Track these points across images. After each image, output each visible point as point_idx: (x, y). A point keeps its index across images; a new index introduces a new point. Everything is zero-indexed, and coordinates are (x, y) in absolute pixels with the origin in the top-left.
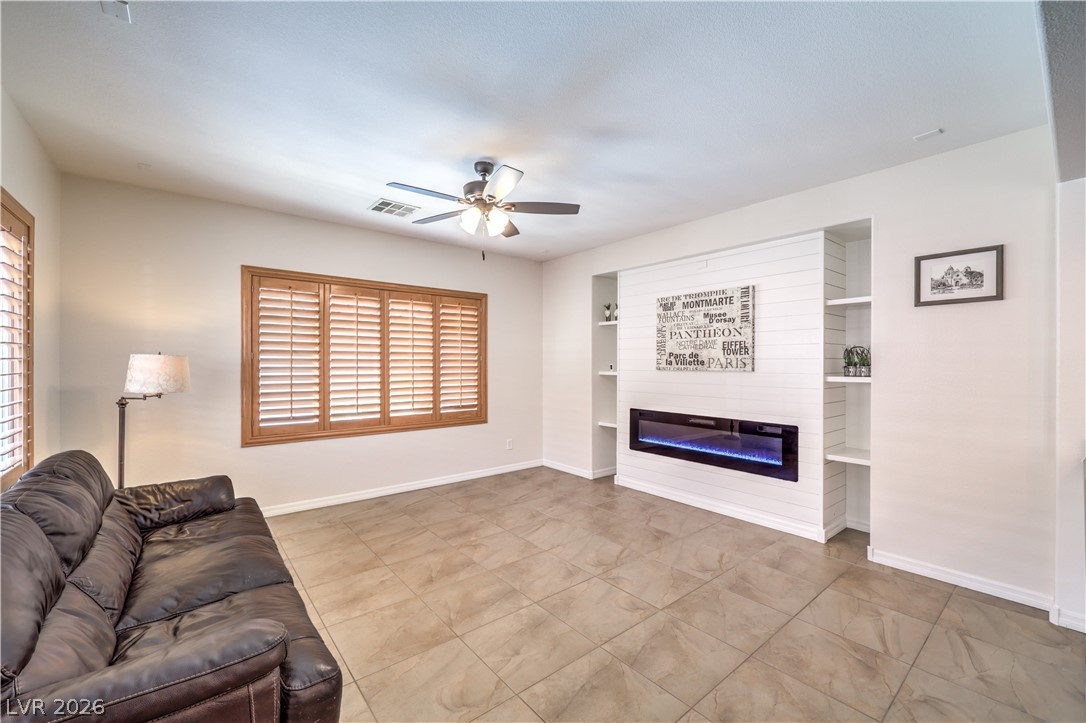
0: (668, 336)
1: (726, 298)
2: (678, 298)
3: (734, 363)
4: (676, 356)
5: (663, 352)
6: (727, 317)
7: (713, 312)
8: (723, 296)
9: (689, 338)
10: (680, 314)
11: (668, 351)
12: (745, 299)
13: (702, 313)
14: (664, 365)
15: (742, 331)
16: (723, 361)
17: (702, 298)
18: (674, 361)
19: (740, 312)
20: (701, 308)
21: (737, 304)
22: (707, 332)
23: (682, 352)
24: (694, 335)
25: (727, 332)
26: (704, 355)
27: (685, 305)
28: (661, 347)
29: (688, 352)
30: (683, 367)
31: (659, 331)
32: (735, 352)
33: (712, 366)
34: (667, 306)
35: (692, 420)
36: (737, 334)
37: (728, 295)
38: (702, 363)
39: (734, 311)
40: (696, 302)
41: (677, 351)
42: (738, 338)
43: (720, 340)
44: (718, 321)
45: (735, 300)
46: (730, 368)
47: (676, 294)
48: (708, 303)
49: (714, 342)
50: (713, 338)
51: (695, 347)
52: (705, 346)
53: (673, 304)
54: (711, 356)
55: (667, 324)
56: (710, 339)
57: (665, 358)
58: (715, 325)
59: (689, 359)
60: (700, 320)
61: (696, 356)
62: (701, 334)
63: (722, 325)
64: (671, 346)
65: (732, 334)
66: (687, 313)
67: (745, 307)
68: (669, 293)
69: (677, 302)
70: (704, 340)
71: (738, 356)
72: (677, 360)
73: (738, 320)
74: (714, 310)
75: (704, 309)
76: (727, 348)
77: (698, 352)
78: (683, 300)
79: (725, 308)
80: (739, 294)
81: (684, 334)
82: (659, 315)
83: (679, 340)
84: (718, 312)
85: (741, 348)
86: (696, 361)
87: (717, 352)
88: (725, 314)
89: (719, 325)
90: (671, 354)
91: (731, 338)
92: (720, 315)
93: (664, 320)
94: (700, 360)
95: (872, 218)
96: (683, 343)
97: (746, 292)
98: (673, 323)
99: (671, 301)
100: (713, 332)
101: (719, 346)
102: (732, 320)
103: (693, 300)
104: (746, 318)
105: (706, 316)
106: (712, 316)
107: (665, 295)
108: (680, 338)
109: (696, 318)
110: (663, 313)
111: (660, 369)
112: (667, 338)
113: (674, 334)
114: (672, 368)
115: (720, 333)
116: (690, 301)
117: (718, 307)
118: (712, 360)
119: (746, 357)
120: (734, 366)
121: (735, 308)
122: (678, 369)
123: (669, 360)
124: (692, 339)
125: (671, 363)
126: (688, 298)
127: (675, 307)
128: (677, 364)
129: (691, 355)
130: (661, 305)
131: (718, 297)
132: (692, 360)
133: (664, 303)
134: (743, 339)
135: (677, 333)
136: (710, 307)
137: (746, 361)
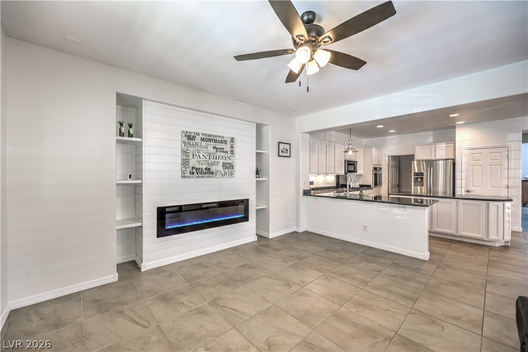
0: (191, 157)
1: (224, 141)
2: (198, 134)
3: (228, 173)
4: (197, 169)
5: (187, 166)
6: (225, 150)
7: (217, 146)
8: (223, 140)
9: (204, 159)
10: (199, 144)
11: (191, 165)
12: (232, 143)
13: (212, 146)
14: (188, 174)
15: (231, 158)
16: (223, 172)
17: (212, 138)
18: (195, 172)
19: (230, 149)
20: (211, 143)
21: (229, 145)
22: (215, 156)
23: (201, 167)
24: (208, 158)
25: (224, 158)
26: (213, 169)
27: (202, 140)
28: (185, 163)
29: (204, 167)
30: (201, 175)
31: (184, 152)
32: (228, 168)
33: (218, 175)
34: (190, 137)
35: (204, 206)
36: (228, 159)
37: (225, 139)
38: (212, 173)
39: (227, 148)
40: (209, 139)
41: (197, 166)
42: (229, 161)
43: (221, 161)
44: (220, 152)
45: (228, 142)
46: (226, 176)
47: (197, 131)
48: (215, 141)
49: (218, 162)
50: (218, 160)
51: (208, 164)
52: (213, 164)
53: (194, 137)
54: (217, 169)
55: (190, 149)
57: (189, 170)
58: (219, 153)
59: (205, 171)
60: (211, 149)
61: (209, 169)
62: (212, 157)
64: (193, 162)
65: (226, 159)
66: (204, 144)
67: (232, 147)
68: (192, 129)
69: (197, 137)
70: (213, 160)
71: (229, 170)
72: (197, 172)
73: (229, 153)
74: (218, 146)
75: (213, 144)
76: (225, 166)
77: (210, 167)
78: (201, 136)
79: (223, 146)
80: (230, 141)
81: (201, 156)
82: (184, 142)
83: (199, 159)
84: (220, 147)
85: (230, 166)
86: (209, 172)
87: (220, 168)
88: (223, 149)
89: (221, 154)
90: (193, 168)
91: (226, 161)
92: (221, 149)
93: (188, 145)
94: (211, 172)
95: (270, 126)
96: (201, 162)
97: (232, 140)
98: (194, 149)
99: (193, 135)
100: (218, 157)
101: (221, 164)
102: (227, 152)
103: (207, 137)
104: (232, 152)
105: (214, 148)
106: (217, 148)
107: (189, 130)
108: (199, 158)
109: (209, 148)
110: (187, 141)
111: (185, 177)
112: (190, 158)
113: (195, 155)
114: (194, 176)
115: (221, 158)
116: (205, 137)
117: (220, 144)
118: (217, 172)
119: (233, 170)
120: (228, 174)
121: (228, 146)
122: (198, 177)
123: (192, 171)
124: (207, 160)
125: (193, 173)
126: (204, 135)
127: (195, 139)
128: (198, 174)
129: (206, 169)
130: (186, 135)
131: (220, 139)
132: (207, 171)
133: (187, 134)
134: (231, 162)
135: (197, 155)
136: (216, 144)
137: (232, 172)
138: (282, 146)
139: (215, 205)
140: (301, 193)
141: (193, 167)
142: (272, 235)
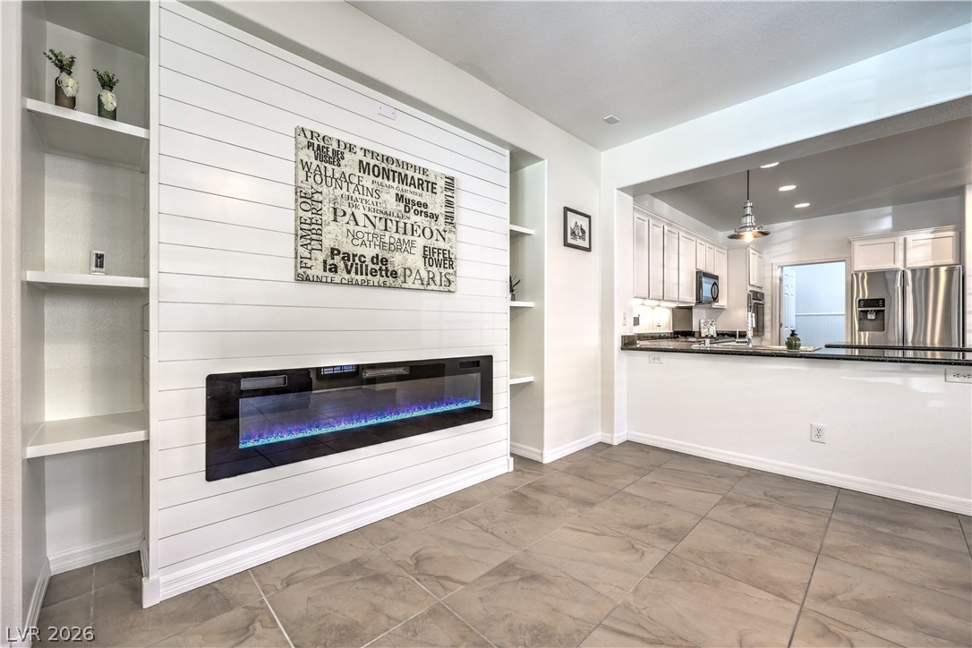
0: (328, 215)
1: (428, 182)
2: (351, 148)
3: (437, 279)
4: (346, 257)
5: (315, 245)
6: (429, 210)
7: (408, 196)
8: (424, 178)
9: (370, 229)
10: (355, 180)
11: (328, 242)
12: (449, 194)
13: (393, 192)
14: (317, 270)
15: (447, 235)
16: (424, 274)
17: (394, 168)
18: (341, 265)
19: (444, 210)
20: (391, 183)
21: (440, 198)
22: (401, 225)
23: (359, 251)
24: (380, 225)
25: (428, 231)
26: (397, 260)
27: (364, 167)
28: (308, 233)
29: (369, 252)
30: (359, 278)
31: (305, 198)
32: (438, 265)
33: (410, 280)
34: (325, 153)
35: (368, 374)
36: (440, 238)
37: (431, 179)
38: (394, 274)
39: (436, 204)
40: (384, 168)
41: (347, 247)
42: (441, 244)
43: (420, 242)
44: (417, 213)
45: (438, 190)
46: (432, 287)
47: (346, 138)
48: (403, 179)
49: (412, 244)
50: (411, 238)
51: (382, 245)
52: (397, 247)
53: (337, 158)
54: (409, 264)
55: (324, 189)
56: (407, 238)
57: (320, 256)
58: (414, 218)
59: (371, 266)
60: (389, 201)
61: (385, 261)
62: (392, 226)
63: (420, 220)
64: (334, 234)
65: (435, 235)
66: (368, 180)
67: (449, 204)
68: (336, 129)
69: (347, 155)
70: (396, 236)
71: (442, 269)
72: (343, 265)
73: (442, 219)
74: (411, 193)
75: (396, 186)
76: (429, 255)
77: (387, 256)
78: (359, 155)
79: (426, 197)
80: (443, 185)
81: (361, 219)
82: (305, 165)
83: (352, 226)
84: (417, 199)
85: (445, 259)
86: (383, 271)
87: (415, 260)
88: (425, 206)
89: (418, 219)
90: (334, 252)
91: (432, 243)
92: (419, 204)
93: (318, 178)
94: (390, 269)
95: (546, 161)
96: (360, 235)
97: (450, 183)
98: (338, 192)
99: (335, 146)
100: (409, 227)
101: (418, 251)
102: (434, 217)
103: (377, 163)
104: (450, 218)
105: (400, 198)
106: (407, 202)
107: (323, 131)
108: (352, 223)
109: (384, 196)
110: (316, 163)
111: (308, 279)
112: (324, 218)
113: (340, 213)
114: (337, 279)
115: (420, 231)
116: (373, 162)
117: (416, 190)
118: (408, 272)
119: (451, 271)
120: (438, 282)
121: (437, 200)
122: (350, 283)
123: (330, 261)
124: (377, 231)
125: (334, 269)
126: (369, 155)
127: (342, 162)
128: (349, 272)
129: (375, 259)
130: (310, 145)
131: (417, 176)
132: (377, 267)
133: (316, 143)
134: (447, 247)
135: (349, 212)
136: (405, 187)
137: (451, 278)
138: (572, 218)
139: (401, 371)
140: (618, 343)
141: (333, 249)
142: (550, 455)
